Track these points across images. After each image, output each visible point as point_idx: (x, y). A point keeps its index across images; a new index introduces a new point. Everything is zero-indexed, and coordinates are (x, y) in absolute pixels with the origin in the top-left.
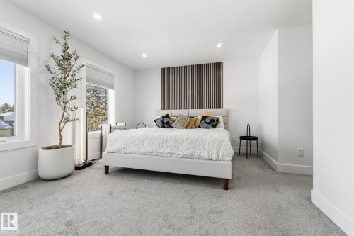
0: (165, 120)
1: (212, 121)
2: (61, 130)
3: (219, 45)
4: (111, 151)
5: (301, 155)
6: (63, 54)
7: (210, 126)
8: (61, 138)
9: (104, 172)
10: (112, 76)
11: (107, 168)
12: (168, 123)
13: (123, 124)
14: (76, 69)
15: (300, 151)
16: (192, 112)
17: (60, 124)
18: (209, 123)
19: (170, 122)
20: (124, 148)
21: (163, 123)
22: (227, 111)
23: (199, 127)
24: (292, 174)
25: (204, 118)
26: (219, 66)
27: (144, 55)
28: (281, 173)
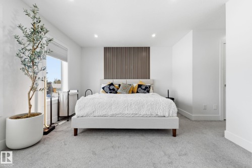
0: (112, 87)
1: (146, 88)
2: (30, 99)
3: (154, 36)
4: (81, 115)
5: (205, 109)
6: (33, 27)
7: (146, 91)
8: (30, 106)
9: (73, 133)
10: (66, 50)
11: (76, 130)
12: (114, 90)
13: (76, 91)
14: (45, 42)
15: (205, 106)
16: (129, 81)
17: (29, 94)
18: (145, 89)
19: (116, 89)
20: (94, 112)
21: (110, 90)
22: (153, 81)
23: (137, 92)
24: (201, 121)
25: (140, 86)
26: (147, 49)
27: (96, 36)
28: (195, 121)
